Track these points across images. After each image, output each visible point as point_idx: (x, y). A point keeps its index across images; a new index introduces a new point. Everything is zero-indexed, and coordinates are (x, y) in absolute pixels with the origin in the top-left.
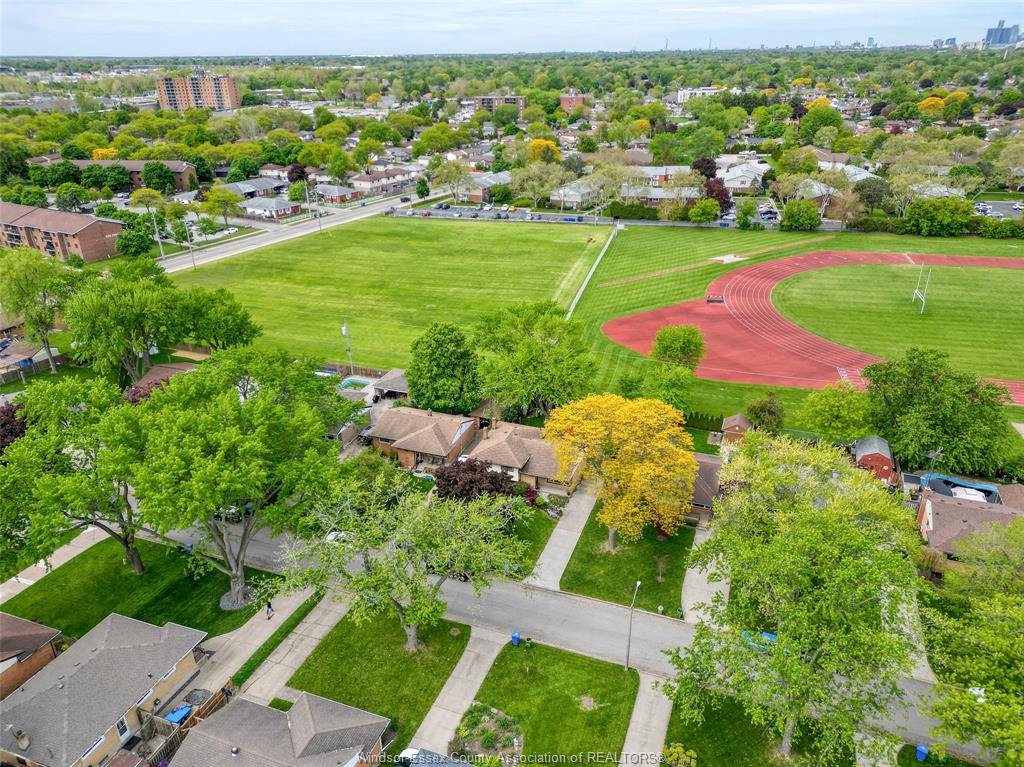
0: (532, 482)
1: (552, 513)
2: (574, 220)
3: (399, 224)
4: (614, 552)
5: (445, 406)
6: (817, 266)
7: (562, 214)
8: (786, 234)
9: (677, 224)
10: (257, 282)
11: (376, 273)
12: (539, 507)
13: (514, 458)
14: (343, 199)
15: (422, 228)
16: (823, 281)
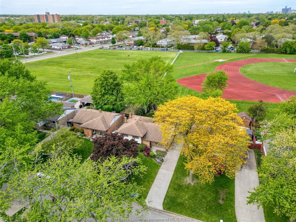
0: (148, 144)
1: (158, 160)
2: (165, 50)
3: (104, 51)
4: (192, 184)
5: (108, 108)
6: (253, 62)
7: (160, 49)
8: (239, 54)
9: (200, 51)
10: (48, 67)
11: (93, 64)
12: (151, 157)
13: (139, 132)
14: (86, 44)
15: (112, 52)
16: (258, 67)
